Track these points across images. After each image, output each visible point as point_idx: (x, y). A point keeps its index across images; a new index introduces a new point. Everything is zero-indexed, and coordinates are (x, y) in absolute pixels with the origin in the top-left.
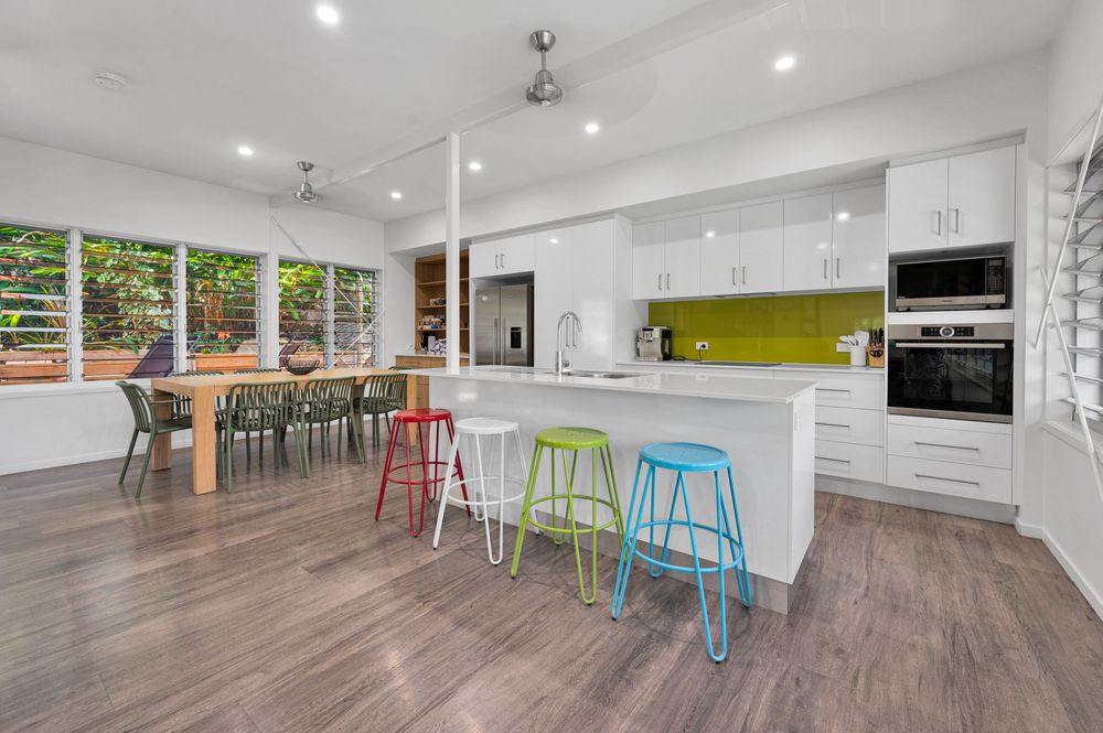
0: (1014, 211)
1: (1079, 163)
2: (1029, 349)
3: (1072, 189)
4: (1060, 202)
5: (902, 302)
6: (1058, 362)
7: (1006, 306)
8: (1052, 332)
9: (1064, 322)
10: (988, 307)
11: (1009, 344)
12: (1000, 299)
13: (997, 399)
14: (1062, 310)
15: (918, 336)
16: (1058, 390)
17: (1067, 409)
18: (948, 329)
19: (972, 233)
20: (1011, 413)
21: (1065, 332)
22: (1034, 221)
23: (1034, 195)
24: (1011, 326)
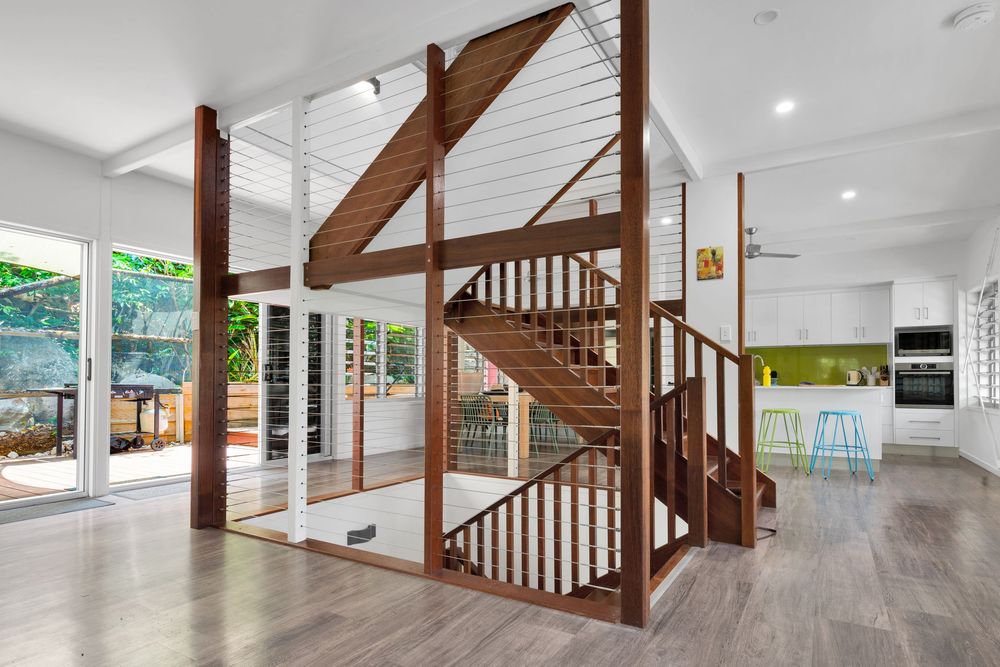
0: (953, 310)
1: (979, 293)
2: (961, 375)
3: (977, 304)
4: (971, 308)
5: (901, 351)
6: (972, 380)
7: (950, 354)
8: (970, 366)
9: (975, 362)
10: (942, 355)
11: (952, 372)
12: (948, 351)
13: (946, 398)
14: (973, 356)
15: (910, 368)
16: (973, 392)
17: (976, 400)
18: (924, 365)
19: (934, 319)
20: (953, 404)
21: (975, 366)
22: (961, 316)
23: (961, 305)
24: (951, 364)
